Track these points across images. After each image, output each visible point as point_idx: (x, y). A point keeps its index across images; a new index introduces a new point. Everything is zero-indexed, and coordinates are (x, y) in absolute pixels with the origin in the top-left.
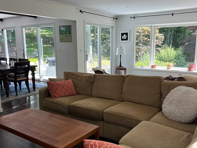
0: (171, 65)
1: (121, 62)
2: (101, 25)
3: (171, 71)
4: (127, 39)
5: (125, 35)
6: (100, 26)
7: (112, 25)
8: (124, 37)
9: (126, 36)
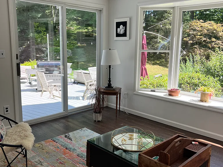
0: (209, 92)
1: (110, 79)
2: (65, 3)
3: (209, 107)
4: (124, 35)
5: (121, 26)
6: (63, 5)
7: (99, 7)
8: (121, 30)
9: (123, 28)
